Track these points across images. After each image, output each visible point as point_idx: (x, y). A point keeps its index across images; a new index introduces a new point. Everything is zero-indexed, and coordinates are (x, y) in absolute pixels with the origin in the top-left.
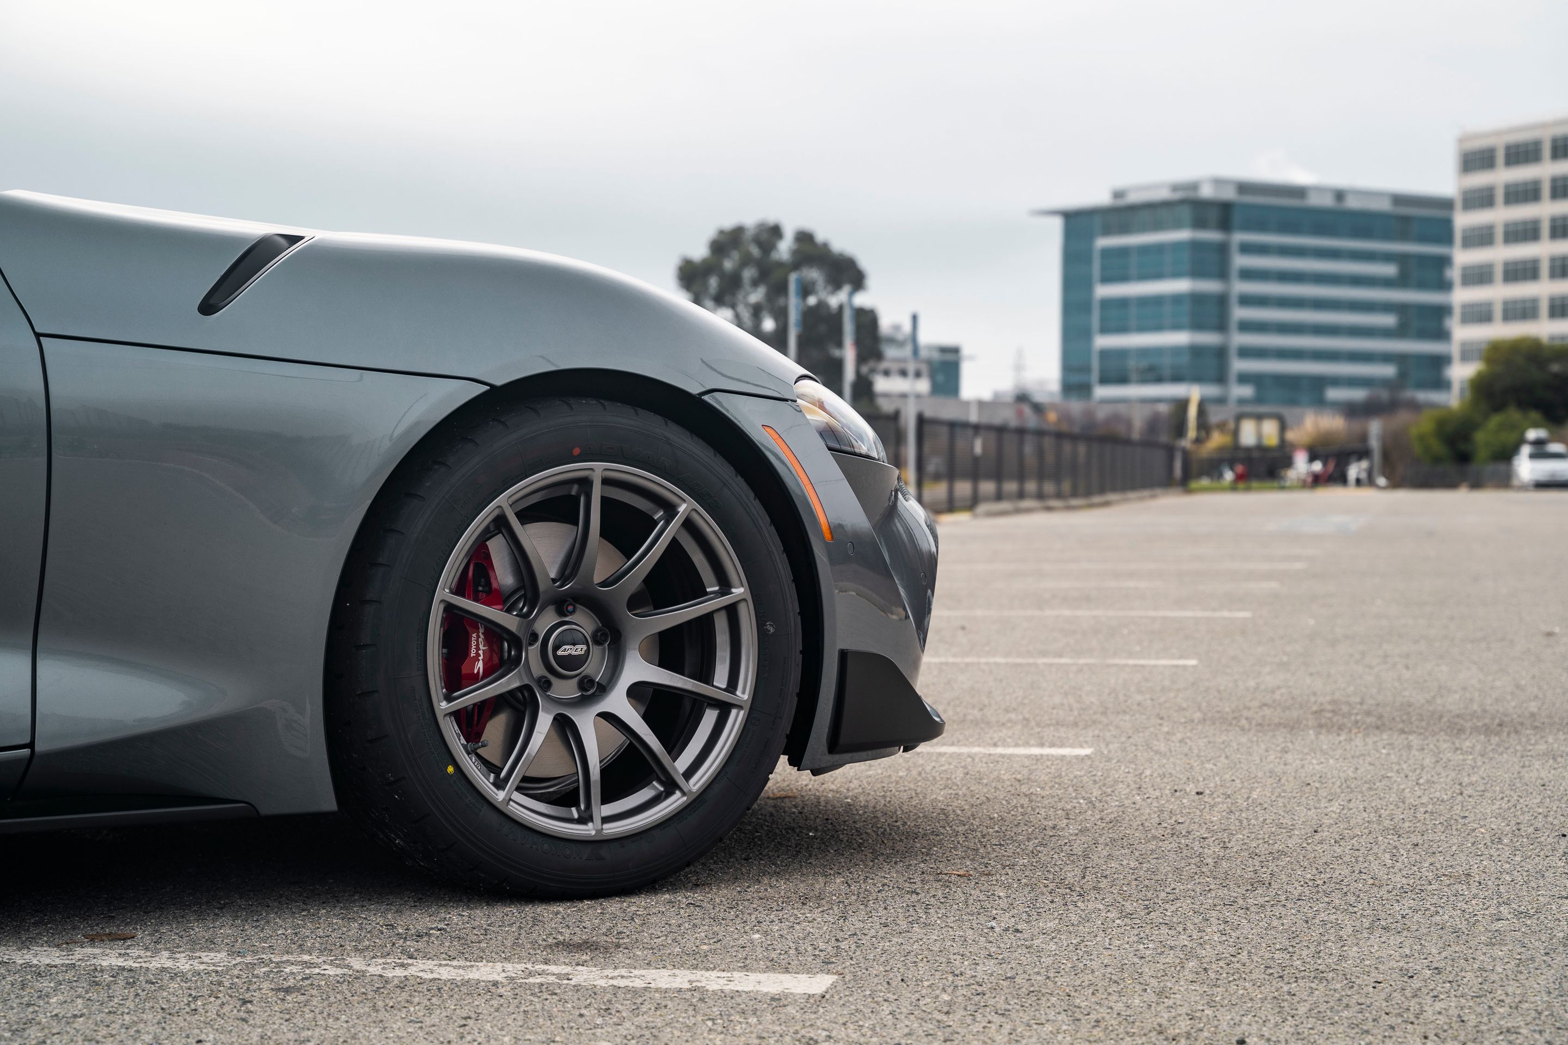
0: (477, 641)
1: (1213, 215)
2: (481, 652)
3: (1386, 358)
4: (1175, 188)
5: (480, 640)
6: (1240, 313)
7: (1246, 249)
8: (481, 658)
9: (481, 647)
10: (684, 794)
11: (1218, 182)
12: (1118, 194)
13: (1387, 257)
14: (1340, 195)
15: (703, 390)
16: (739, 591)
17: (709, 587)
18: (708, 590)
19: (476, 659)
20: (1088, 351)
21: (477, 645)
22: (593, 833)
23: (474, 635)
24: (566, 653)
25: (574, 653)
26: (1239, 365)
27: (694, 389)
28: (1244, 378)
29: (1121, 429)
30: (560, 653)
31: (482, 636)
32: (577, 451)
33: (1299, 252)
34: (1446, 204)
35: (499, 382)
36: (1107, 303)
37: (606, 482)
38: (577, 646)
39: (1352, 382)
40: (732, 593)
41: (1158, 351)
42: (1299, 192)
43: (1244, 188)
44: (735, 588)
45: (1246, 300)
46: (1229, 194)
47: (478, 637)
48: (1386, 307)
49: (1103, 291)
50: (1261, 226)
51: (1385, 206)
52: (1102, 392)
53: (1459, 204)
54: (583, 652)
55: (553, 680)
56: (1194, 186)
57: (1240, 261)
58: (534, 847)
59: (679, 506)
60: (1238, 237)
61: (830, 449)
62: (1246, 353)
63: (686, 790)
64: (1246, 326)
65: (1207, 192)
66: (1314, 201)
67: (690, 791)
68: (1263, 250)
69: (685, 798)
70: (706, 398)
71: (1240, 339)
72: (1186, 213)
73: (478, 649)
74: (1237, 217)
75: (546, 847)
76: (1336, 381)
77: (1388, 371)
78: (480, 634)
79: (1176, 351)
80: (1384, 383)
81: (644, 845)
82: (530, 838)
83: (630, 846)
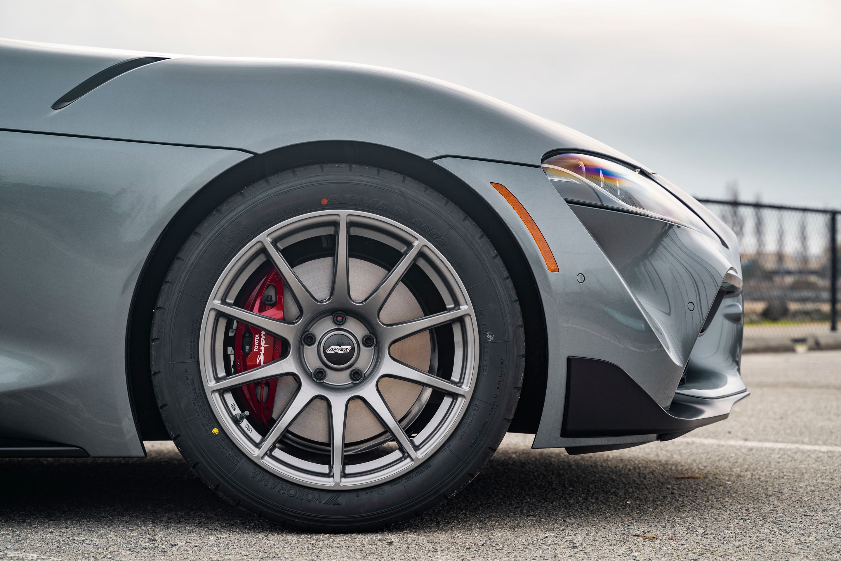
0: (260, 340)
2: (262, 348)
5: (262, 339)
8: (262, 352)
9: (263, 344)
10: (412, 460)
15: (437, 155)
16: (464, 308)
17: (448, 305)
18: (447, 307)
19: (259, 352)
21: (260, 344)
22: (333, 484)
23: (257, 336)
24: (333, 352)
25: (339, 351)
27: (427, 155)
30: (328, 351)
31: (263, 337)
32: (325, 202)
35: (261, 151)
37: (351, 225)
38: (342, 347)
40: (460, 309)
44: (462, 305)
47: (260, 337)
54: (347, 351)
55: (328, 371)
58: (282, 491)
59: (413, 242)
61: (568, 202)
63: (413, 457)
67: (417, 458)
69: (411, 463)
70: (435, 162)
73: (260, 345)
75: (292, 492)
78: (262, 335)
81: (375, 496)
82: (280, 484)
83: (364, 496)
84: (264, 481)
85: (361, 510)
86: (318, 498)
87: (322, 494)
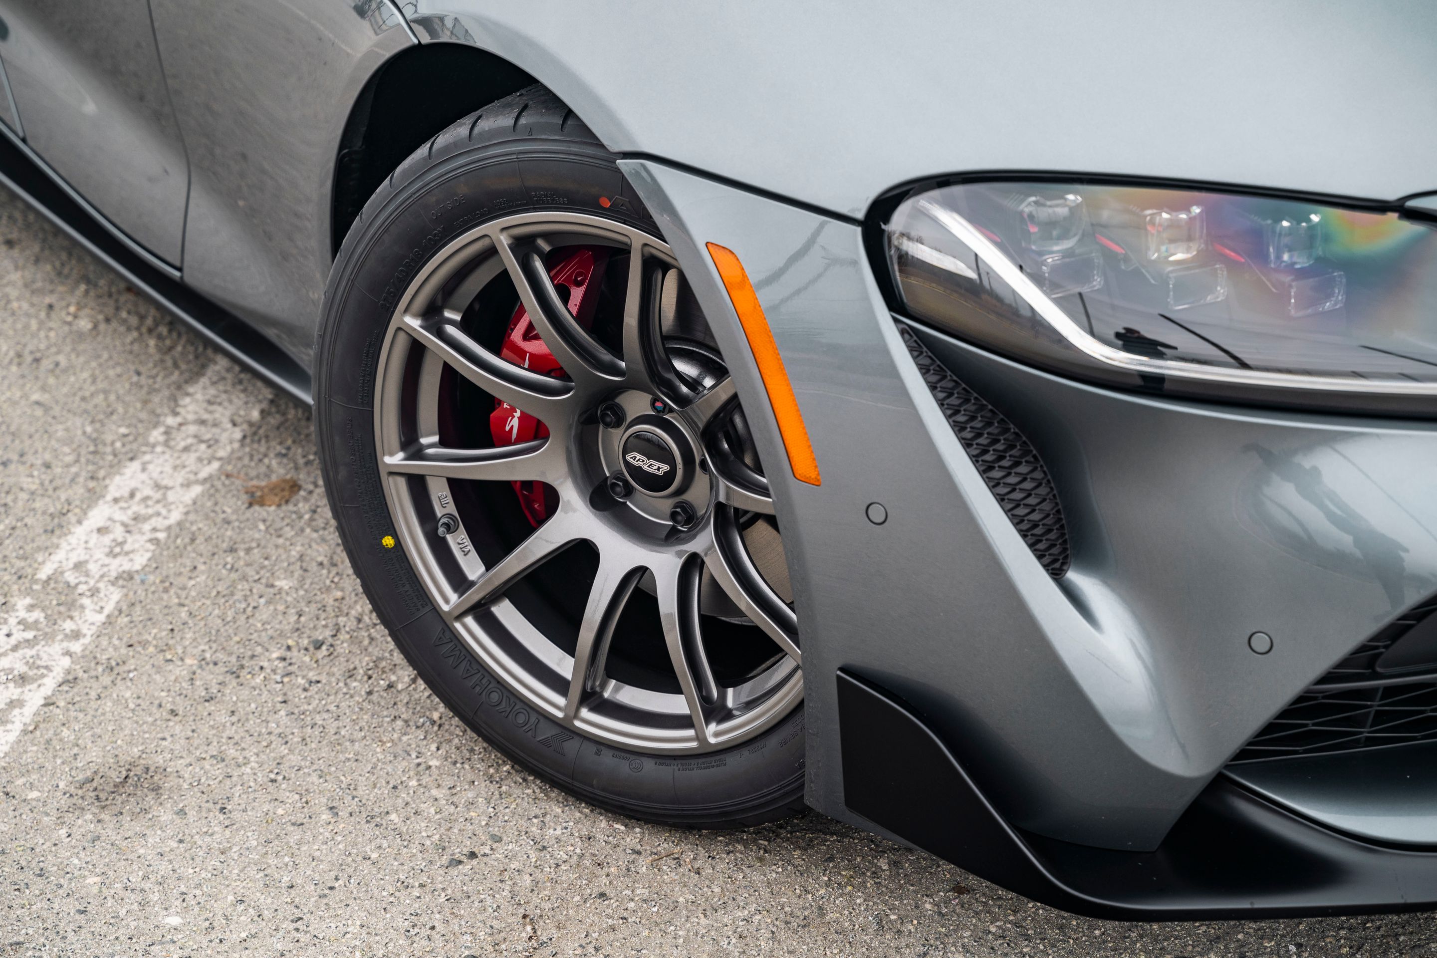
8: (517, 415)
15: (626, 149)
19: (511, 412)
22: (561, 715)
24: (634, 464)
30: (628, 458)
38: (652, 462)
54: (661, 473)
75: (495, 697)
81: (625, 768)
82: (479, 675)
83: (607, 759)
84: (452, 658)
85: (595, 782)
86: (533, 727)
87: (543, 722)
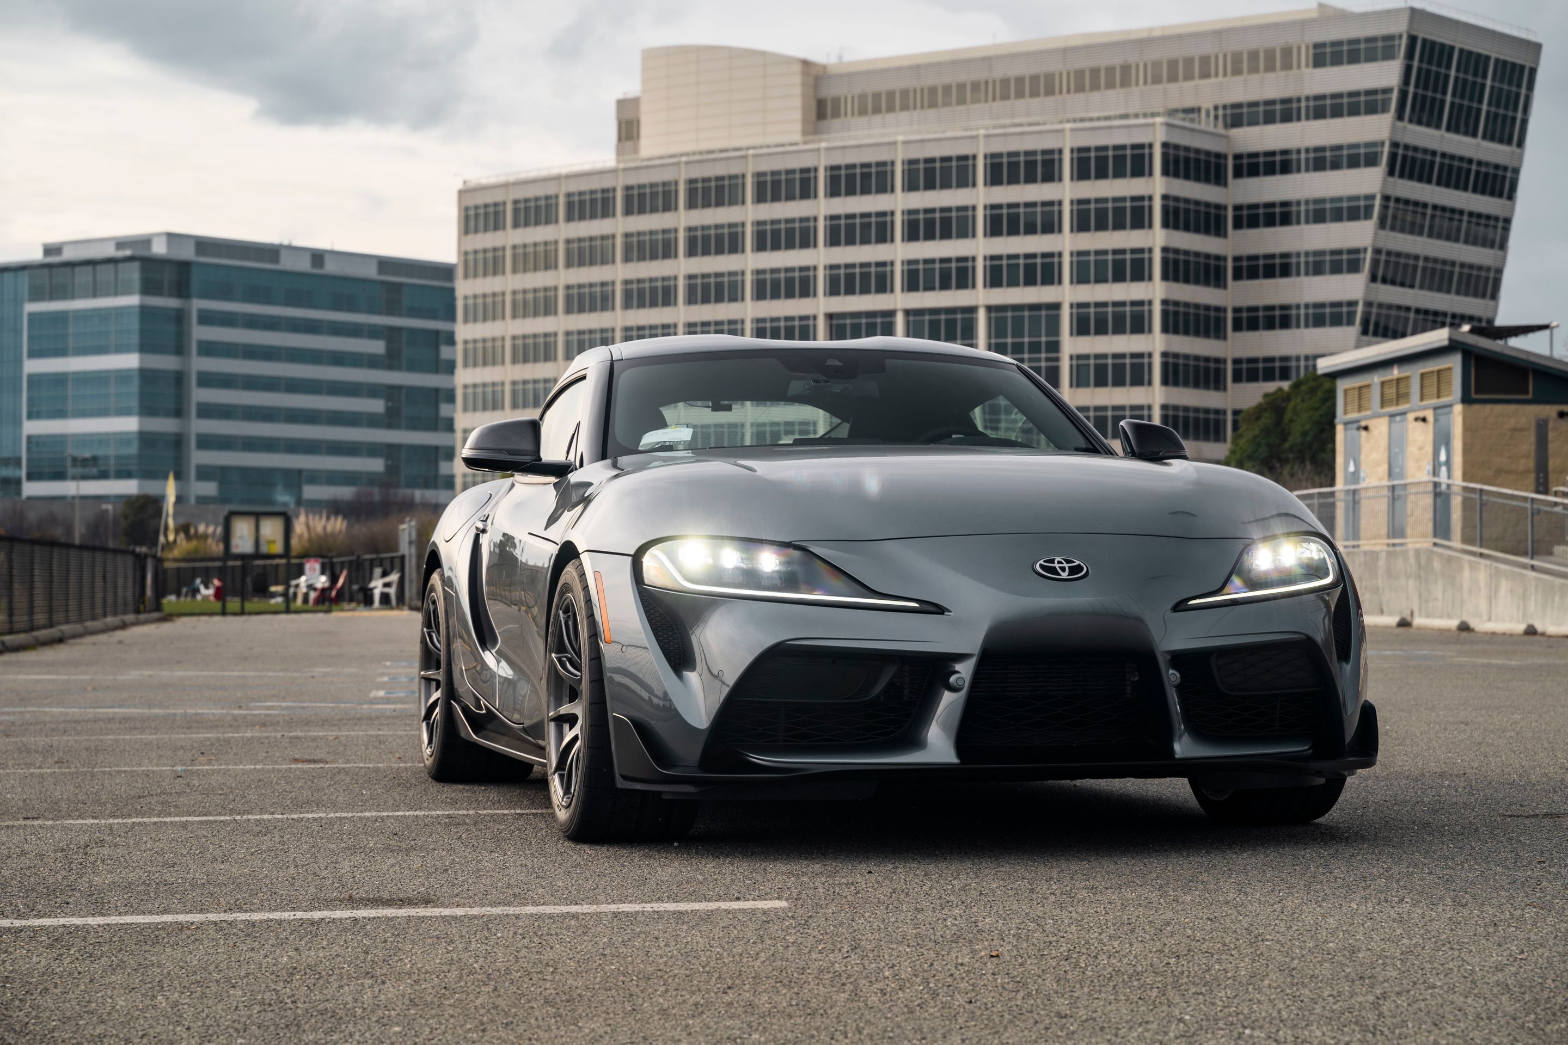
1: (168, 277)
3: (372, 450)
4: (121, 244)
6: (200, 395)
7: (207, 318)
11: (172, 237)
12: (49, 250)
13: (373, 332)
14: (318, 257)
20: (16, 440)
26: (199, 457)
28: (205, 473)
29: (58, 533)
33: (271, 324)
34: (445, 272)
36: (36, 381)
39: (333, 478)
41: (102, 439)
42: (271, 252)
43: (204, 245)
45: (207, 380)
46: (187, 253)
48: (373, 391)
49: (32, 366)
50: (226, 293)
51: (372, 272)
52: (31, 489)
53: (460, 272)
56: (146, 241)
57: (200, 333)
60: (198, 304)
62: (206, 442)
64: (206, 411)
65: (159, 249)
66: (286, 263)
68: (227, 320)
71: (200, 426)
72: (133, 273)
74: (196, 281)
76: (314, 477)
77: (376, 465)
79: (121, 439)
80: (371, 479)
